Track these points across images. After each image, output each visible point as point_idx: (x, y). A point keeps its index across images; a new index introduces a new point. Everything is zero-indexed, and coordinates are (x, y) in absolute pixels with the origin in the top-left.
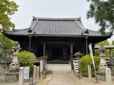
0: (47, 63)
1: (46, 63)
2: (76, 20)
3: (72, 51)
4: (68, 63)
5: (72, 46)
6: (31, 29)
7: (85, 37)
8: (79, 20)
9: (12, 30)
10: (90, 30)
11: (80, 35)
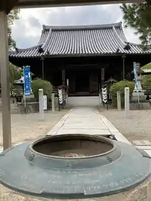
1: (67, 95)
2: (114, 28)
3: (103, 78)
5: (103, 70)
6: (42, 47)
7: (122, 56)
8: (119, 27)
9: (14, 50)
10: (133, 44)
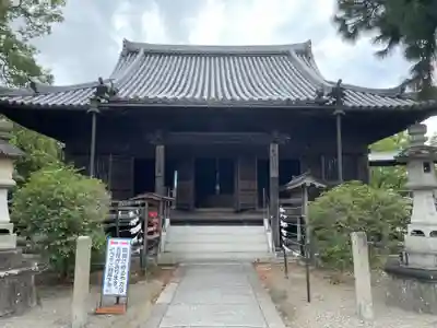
0: (173, 223)
1: (168, 221)
2: (294, 53)
3: (274, 173)
4: (260, 223)
5: (274, 150)
7: (334, 110)
8: (305, 51)
11: (308, 99)
